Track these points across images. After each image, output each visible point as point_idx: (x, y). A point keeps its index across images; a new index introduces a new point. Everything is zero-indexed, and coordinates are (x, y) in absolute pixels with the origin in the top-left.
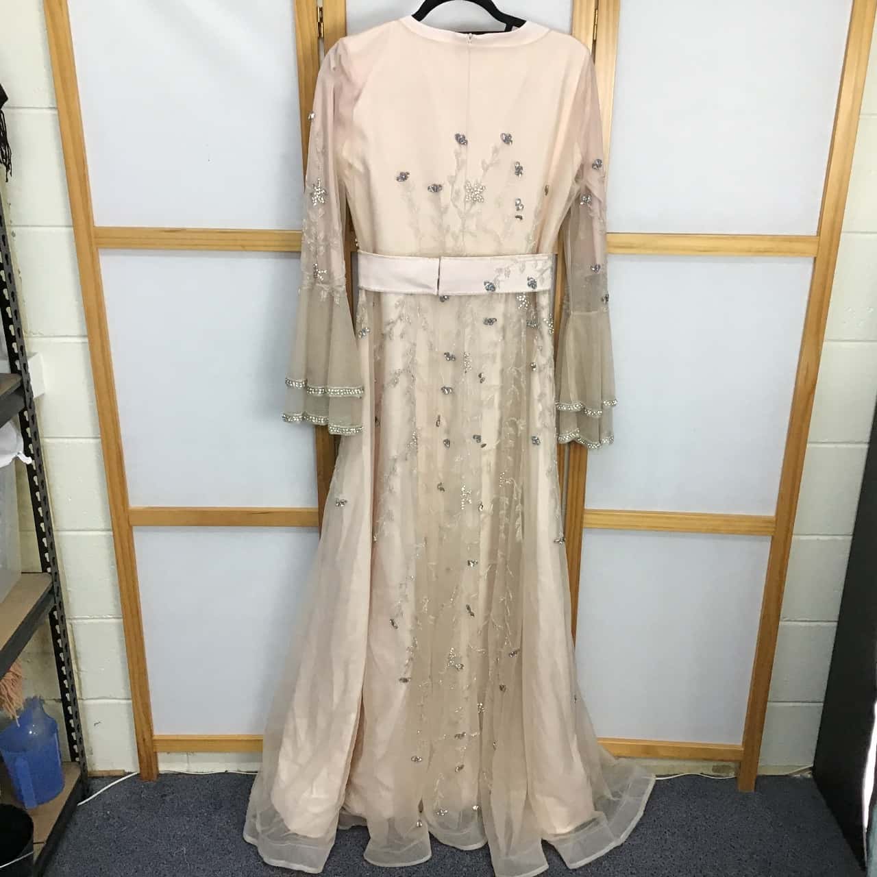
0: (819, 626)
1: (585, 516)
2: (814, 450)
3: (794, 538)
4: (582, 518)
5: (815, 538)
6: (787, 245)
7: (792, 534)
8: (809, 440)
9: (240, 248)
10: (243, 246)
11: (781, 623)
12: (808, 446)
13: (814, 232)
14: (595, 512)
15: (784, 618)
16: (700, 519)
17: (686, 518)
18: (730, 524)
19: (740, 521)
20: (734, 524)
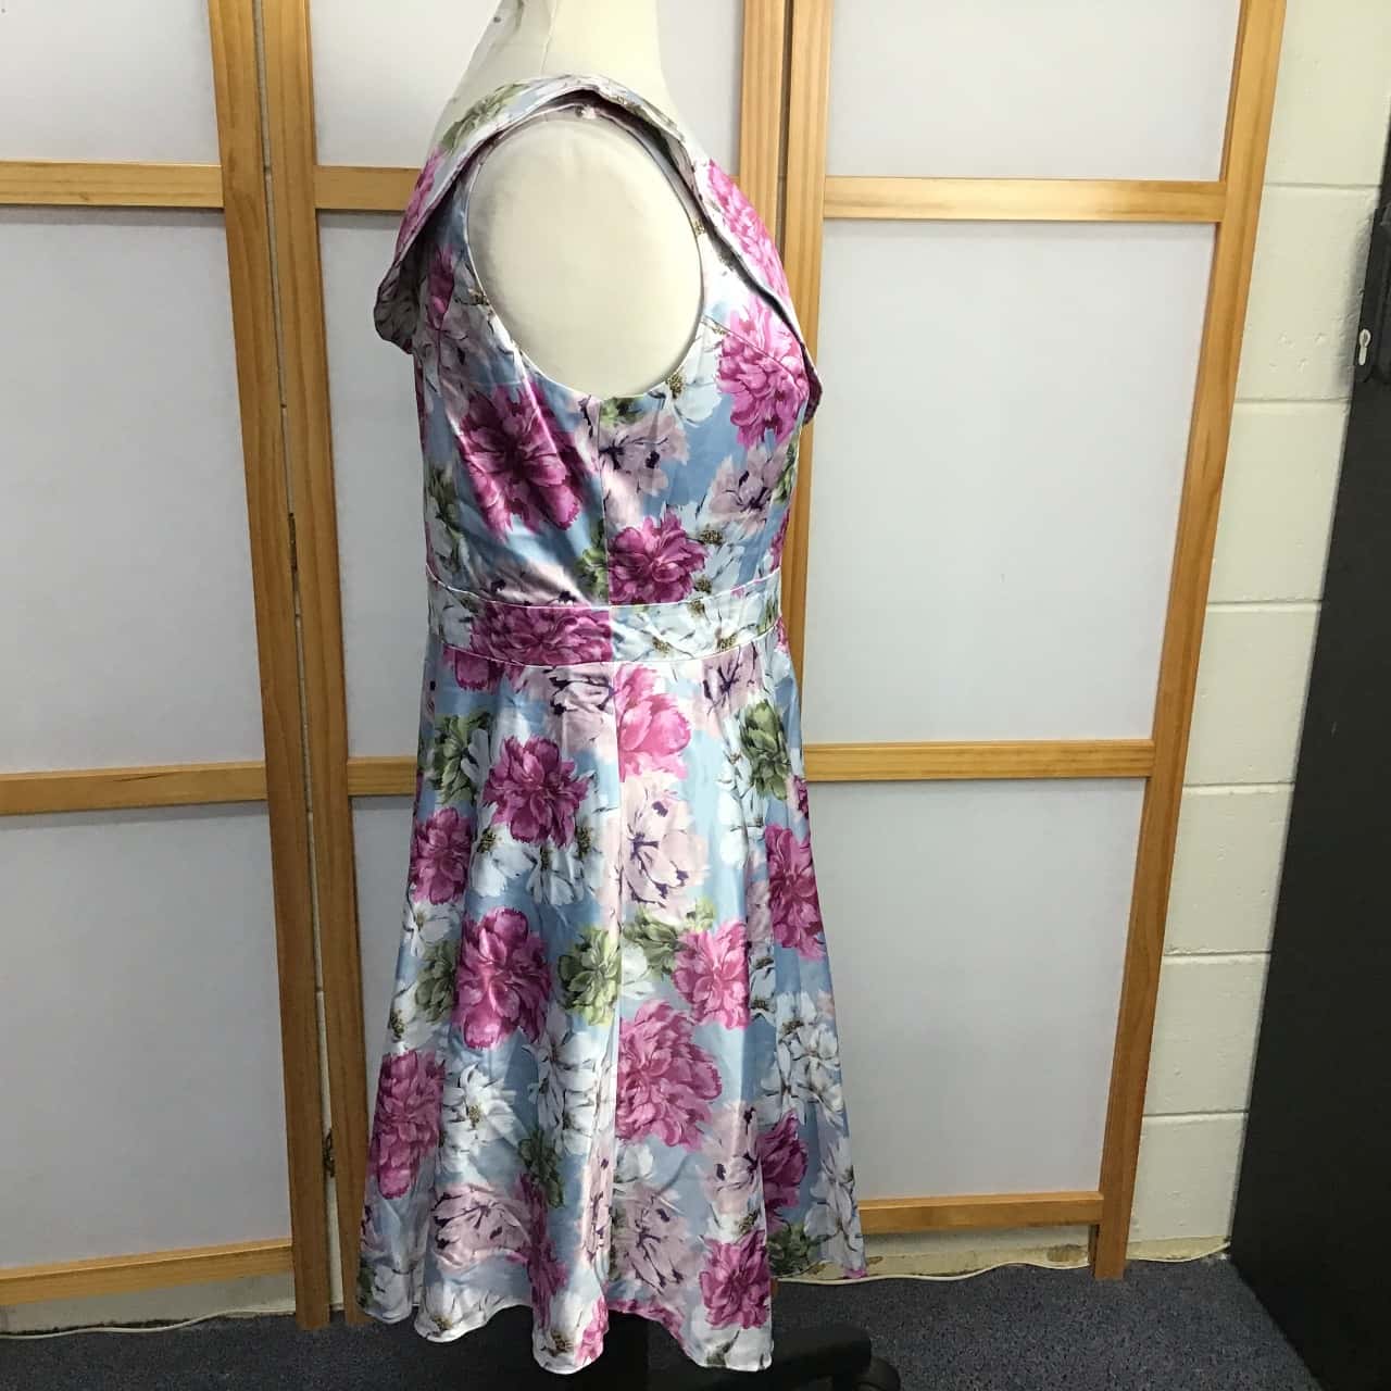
0: (1236, 963)
2: (1218, 616)
3: (1185, 790)
5: (1226, 790)
6: (1166, 200)
7: (1182, 786)
8: (1210, 598)
11: (1166, 961)
12: (1209, 609)
13: (1213, 176)
15: (1173, 950)
16: (1019, 752)
17: (993, 752)
18: (1071, 757)
19: (1090, 752)
20: (1079, 757)
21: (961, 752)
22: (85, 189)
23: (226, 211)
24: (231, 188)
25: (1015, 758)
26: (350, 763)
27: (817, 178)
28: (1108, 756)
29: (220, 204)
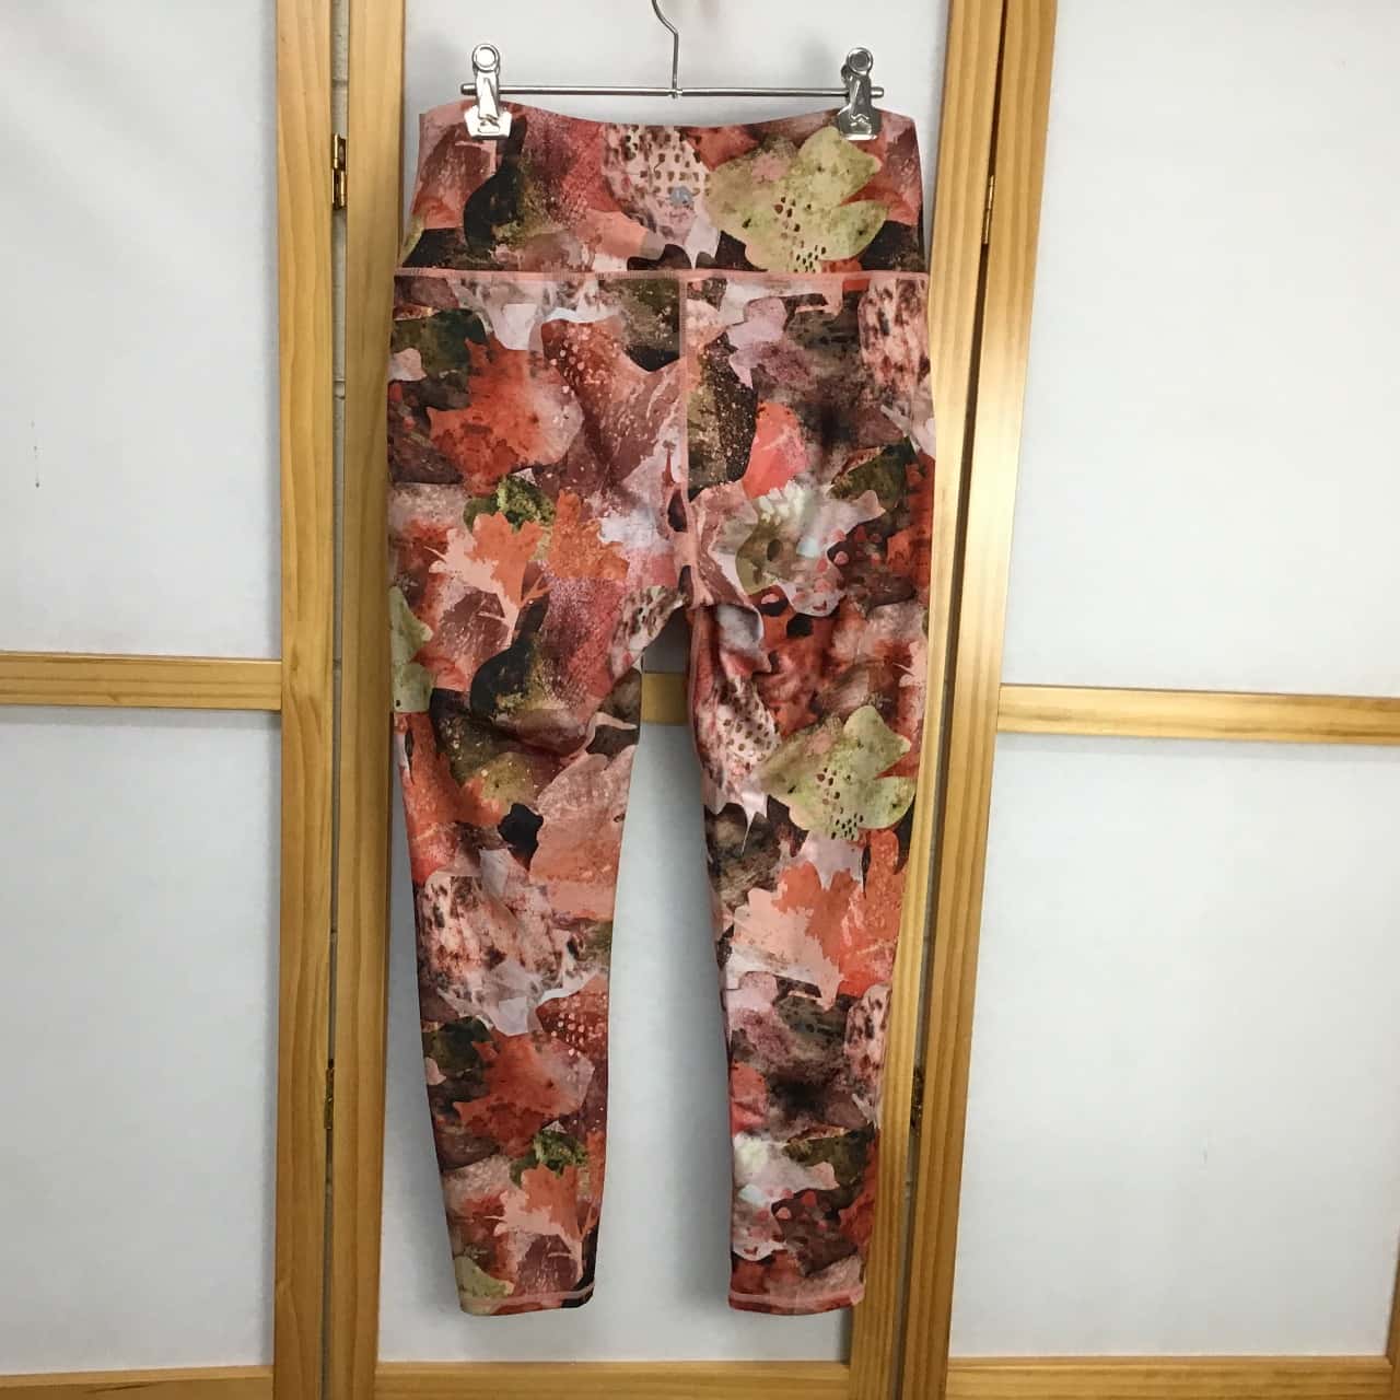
1: (950, 1377)
4: (942, 1383)
9: (109, 699)
10: (115, 696)
14: (973, 1367)
16: (1223, 1374)
17: (1190, 1374)
18: (1284, 1380)
19: (1311, 1374)
20: (1297, 1381)
21: (1150, 1374)
22: (115, 688)
23: (284, 712)
24: (292, 688)
25: (1217, 1382)
26: (377, 1372)
27: (990, 688)
28: (1335, 1380)
29: (278, 707)
